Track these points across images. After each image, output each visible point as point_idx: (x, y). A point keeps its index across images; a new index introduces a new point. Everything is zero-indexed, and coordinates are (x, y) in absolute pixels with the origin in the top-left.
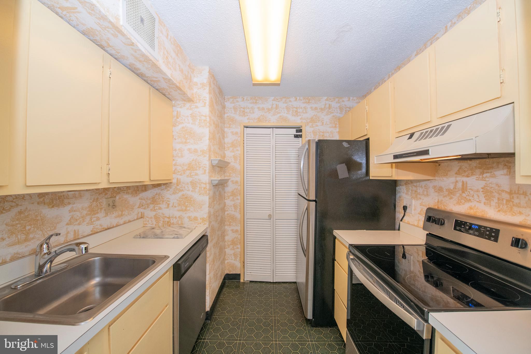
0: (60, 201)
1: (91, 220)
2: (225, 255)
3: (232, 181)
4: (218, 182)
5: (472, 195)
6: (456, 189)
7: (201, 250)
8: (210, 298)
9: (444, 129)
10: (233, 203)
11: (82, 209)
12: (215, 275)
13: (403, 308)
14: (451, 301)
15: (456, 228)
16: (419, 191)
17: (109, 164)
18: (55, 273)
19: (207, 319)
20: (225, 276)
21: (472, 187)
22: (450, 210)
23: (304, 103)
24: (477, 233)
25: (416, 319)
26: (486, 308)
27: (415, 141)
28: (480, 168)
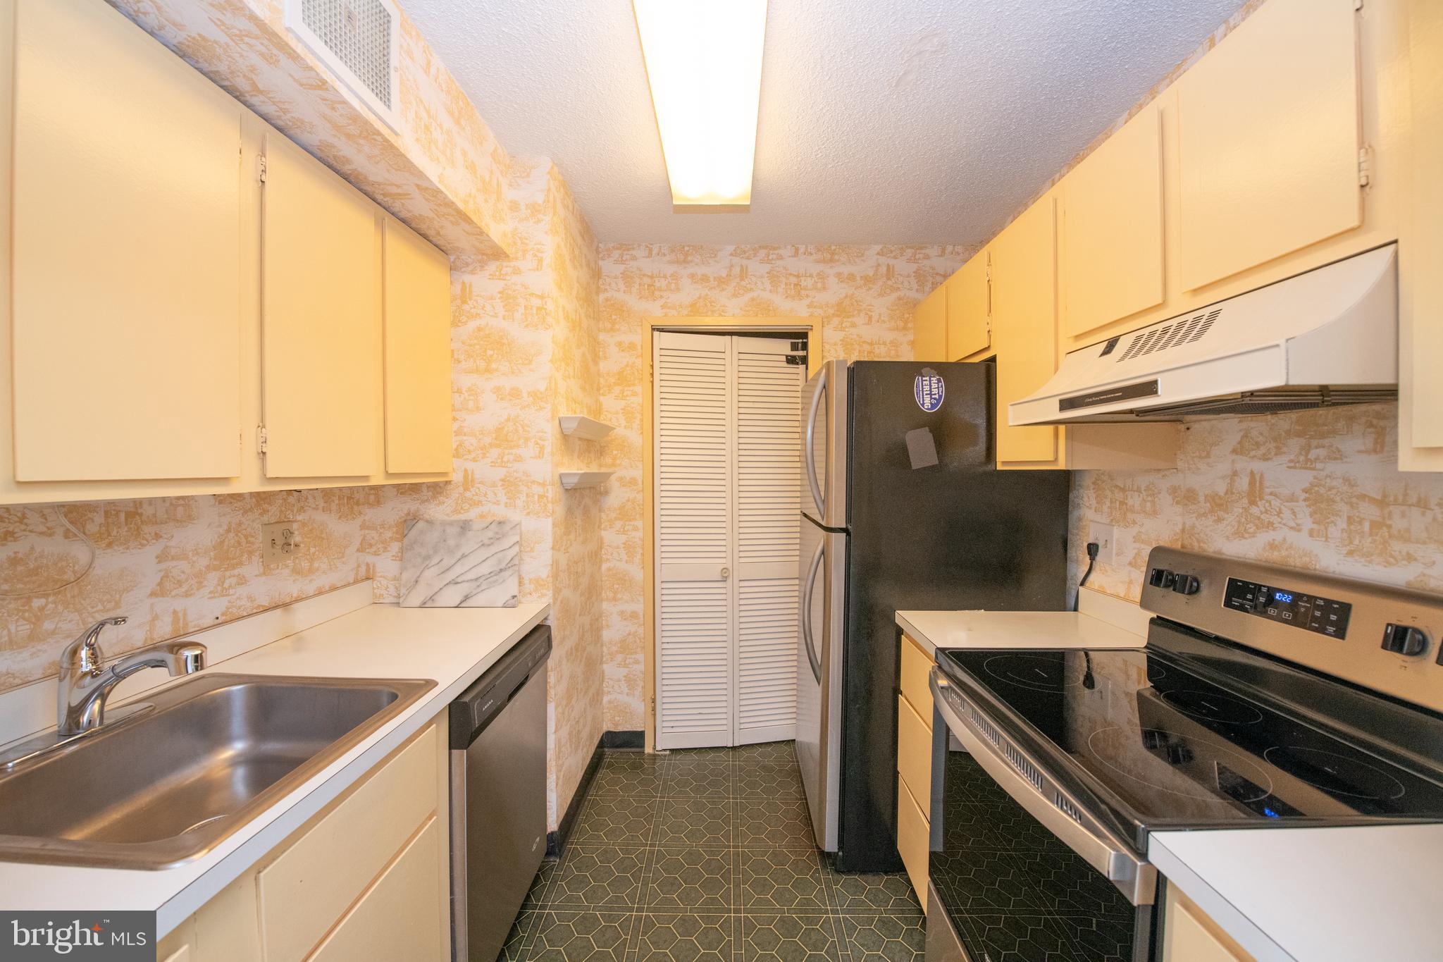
0: (131, 528)
1: (223, 583)
2: (603, 681)
3: (621, 479)
4: (579, 479)
5: (1278, 509)
6: (1232, 493)
7: (530, 665)
8: (559, 797)
9: (1201, 324)
10: (623, 538)
11: (195, 552)
12: (574, 733)
13: (1080, 819)
14: (1214, 800)
15: (1231, 601)
16: (1130, 502)
17: (264, 427)
18: (116, 727)
19: (549, 853)
20: (602, 736)
21: (1278, 488)
22: (1215, 552)
23: (818, 262)
24: (1287, 615)
25: (1114, 850)
26: (1309, 820)
27: (1120, 360)
28: (1300, 434)
